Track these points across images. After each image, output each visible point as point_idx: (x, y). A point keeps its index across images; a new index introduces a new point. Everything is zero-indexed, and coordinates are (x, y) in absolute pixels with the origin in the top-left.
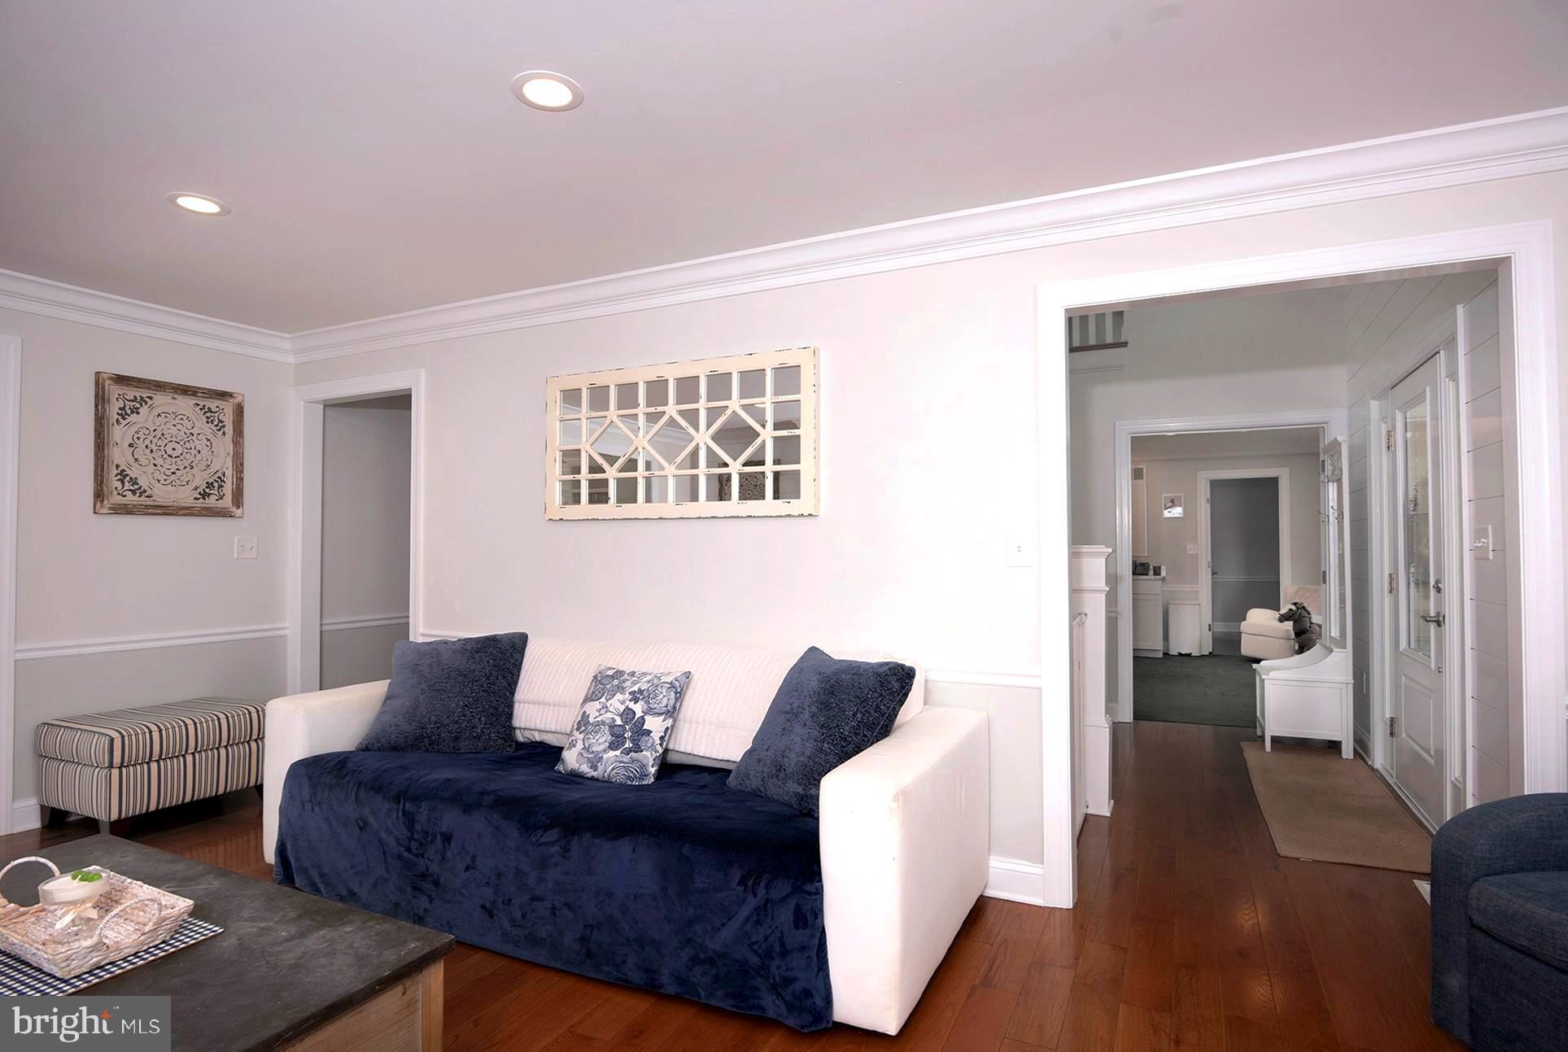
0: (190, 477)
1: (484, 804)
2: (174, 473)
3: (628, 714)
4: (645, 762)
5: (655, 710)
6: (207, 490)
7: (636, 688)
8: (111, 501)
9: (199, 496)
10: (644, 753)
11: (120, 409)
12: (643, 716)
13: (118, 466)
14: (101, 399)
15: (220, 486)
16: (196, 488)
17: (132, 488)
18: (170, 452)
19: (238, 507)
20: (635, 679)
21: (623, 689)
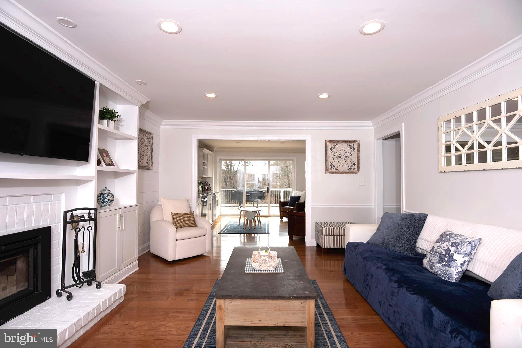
0: (347, 164)
1: (382, 268)
2: (343, 163)
3: (448, 251)
4: (452, 272)
5: (460, 252)
6: (351, 167)
7: (454, 241)
8: (329, 171)
9: (349, 169)
10: (451, 268)
11: (330, 148)
12: (454, 253)
13: (330, 162)
14: (326, 146)
15: (354, 166)
16: (348, 167)
17: (333, 168)
18: (342, 158)
19: (359, 171)
20: (456, 237)
21: (450, 240)
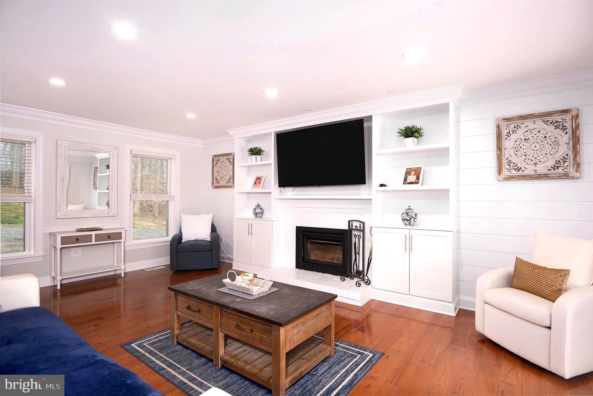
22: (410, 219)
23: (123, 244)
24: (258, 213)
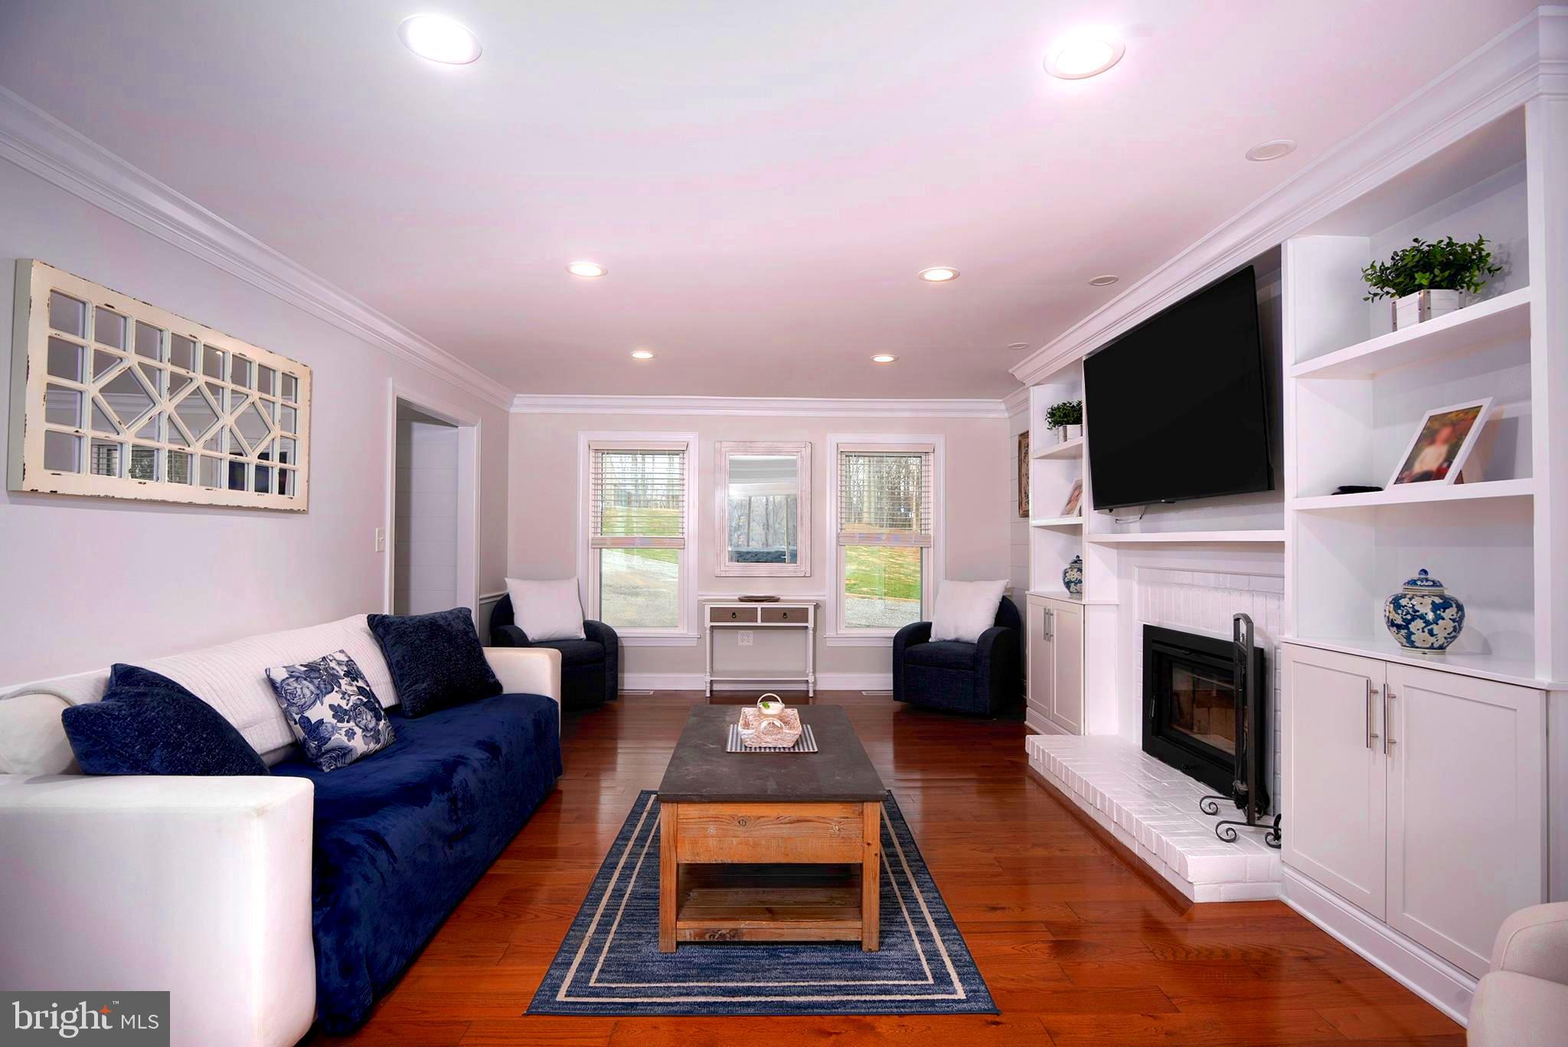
22: (1404, 620)
23: (811, 632)
24: (1071, 582)
